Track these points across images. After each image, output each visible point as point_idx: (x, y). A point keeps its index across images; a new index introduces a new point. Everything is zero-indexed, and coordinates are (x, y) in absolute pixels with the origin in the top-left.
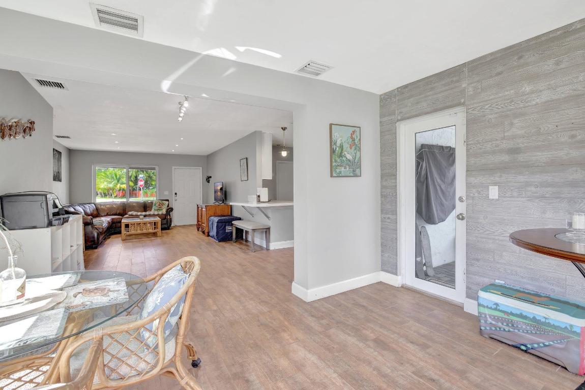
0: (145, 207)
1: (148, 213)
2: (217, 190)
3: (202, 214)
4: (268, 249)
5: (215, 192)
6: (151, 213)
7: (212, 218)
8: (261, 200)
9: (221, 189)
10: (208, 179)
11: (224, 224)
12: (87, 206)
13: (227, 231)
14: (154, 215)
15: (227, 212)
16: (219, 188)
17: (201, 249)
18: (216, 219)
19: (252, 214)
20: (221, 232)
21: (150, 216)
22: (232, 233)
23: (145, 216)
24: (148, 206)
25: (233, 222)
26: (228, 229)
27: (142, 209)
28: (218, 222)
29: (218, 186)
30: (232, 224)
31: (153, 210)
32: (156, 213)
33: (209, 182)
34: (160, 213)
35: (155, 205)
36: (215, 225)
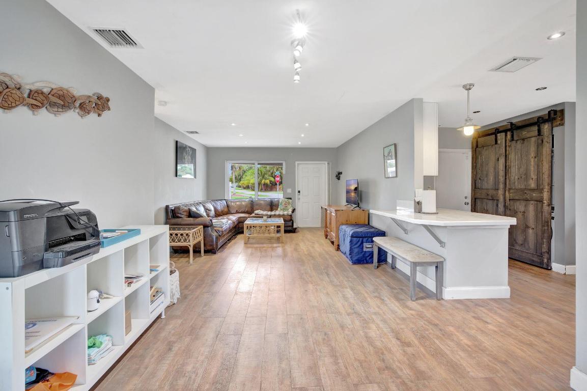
0: (272, 206)
1: (273, 213)
2: (351, 190)
3: (330, 219)
4: (438, 296)
5: (348, 192)
6: (277, 213)
7: (344, 227)
8: (424, 210)
9: (356, 189)
10: (339, 176)
11: (361, 239)
12: (219, 203)
13: (365, 249)
14: (279, 216)
15: (363, 220)
16: (353, 188)
17: (328, 275)
18: (349, 231)
19: (406, 231)
20: (356, 250)
21: (275, 216)
22: (372, 254)
23: (270, 216)
24: (274, 204)
25: (374, 239)
26: (367, 246)
27: (269, 207)
28: (352, 236)
29: (351, 185)
30: (372, 241)
31: (279, 209)
32: (281, 213)
33: (339, 179)
34: (285, 213)
35: (281, 204)
36: (348, 239)
